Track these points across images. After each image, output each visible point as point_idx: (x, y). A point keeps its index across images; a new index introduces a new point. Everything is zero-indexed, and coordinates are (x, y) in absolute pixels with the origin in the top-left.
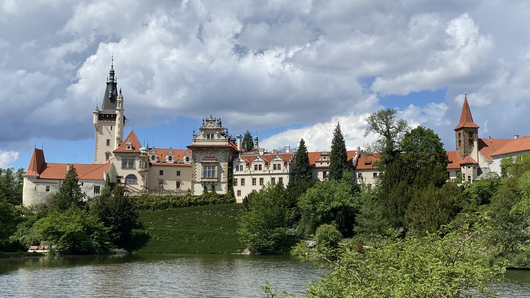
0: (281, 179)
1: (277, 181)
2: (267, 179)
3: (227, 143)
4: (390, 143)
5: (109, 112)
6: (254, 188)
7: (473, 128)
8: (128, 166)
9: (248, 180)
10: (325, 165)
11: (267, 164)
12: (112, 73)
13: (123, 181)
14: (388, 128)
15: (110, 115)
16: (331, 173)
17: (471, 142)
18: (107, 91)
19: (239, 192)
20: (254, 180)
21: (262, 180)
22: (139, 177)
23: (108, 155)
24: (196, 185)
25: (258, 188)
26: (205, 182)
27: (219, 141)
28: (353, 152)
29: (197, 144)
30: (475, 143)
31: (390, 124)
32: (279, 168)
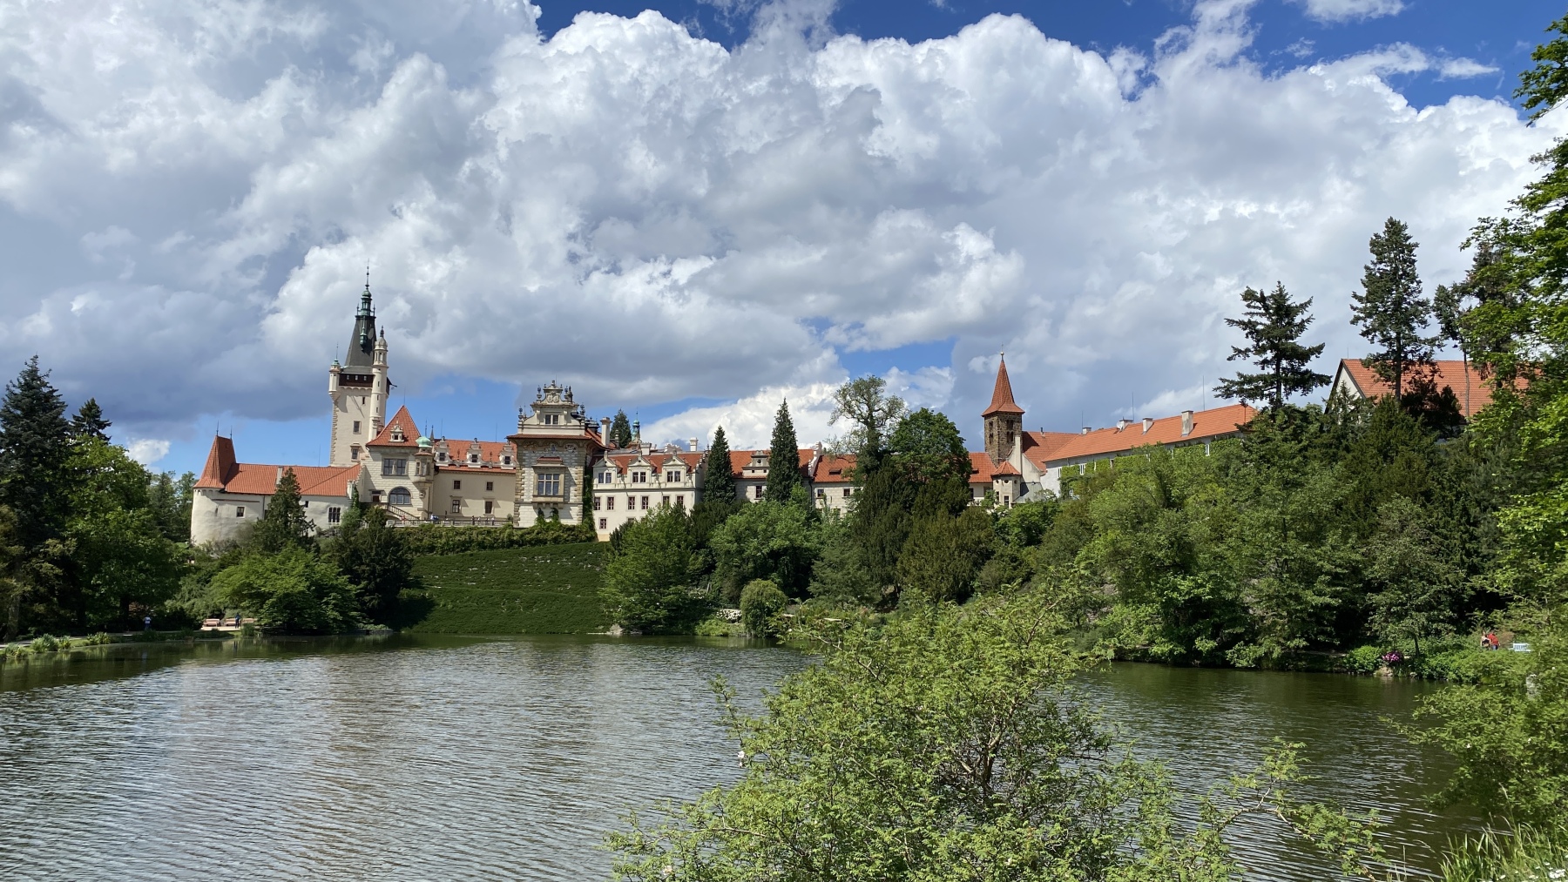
0: (680, 499)
1: (673, 502)
2: (655, 499)
3: (582, 433)
4: (874, 437)
5: (360, 370)
6: (631, 514)
7: (1014, 413)
8: (393, 472)
9: (621, 499)
10: (760, 473)
11: (655, 471)
12: (367, 299)
13: (384, 499)
14: (871, 410)
15: (361, 377)
16: (770, 489)
17: (1011, 437)
18: (357, 331)
19: (603, 522)
20: (632, 500)
21: (645, 500)
22: (415, 492)
23: (356, 450)
24: (522, 509)
25: (639, 514)
26: (540, 503)
27: (568, 429)
28: (809, 452)
29: (526, 432)
30: (1018, 440)
31: (874, 404)
32: (678, 479)
